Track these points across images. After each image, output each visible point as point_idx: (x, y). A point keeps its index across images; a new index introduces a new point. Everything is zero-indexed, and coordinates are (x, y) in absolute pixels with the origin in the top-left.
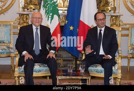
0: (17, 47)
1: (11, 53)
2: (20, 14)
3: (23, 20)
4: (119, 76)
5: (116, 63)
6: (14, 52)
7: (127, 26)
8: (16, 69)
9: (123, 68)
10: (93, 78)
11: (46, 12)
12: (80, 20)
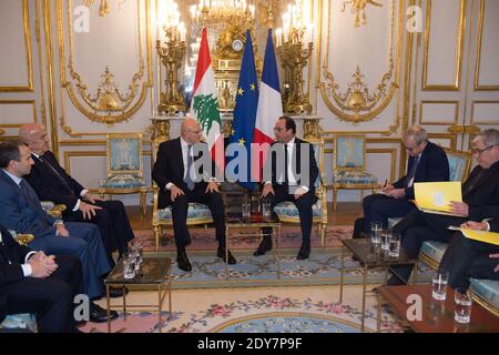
0: (154, 177)
1: (141, 185)
2: (153, 120)
3: (159, 130)
4: (325, 220)
5: (317, 198)
6: (147, 181)
7: (330, 136)
8: (155, 214)
9: (330, 206)
10: (284, 223)
11: (199, 116)
12: (254, 129)
